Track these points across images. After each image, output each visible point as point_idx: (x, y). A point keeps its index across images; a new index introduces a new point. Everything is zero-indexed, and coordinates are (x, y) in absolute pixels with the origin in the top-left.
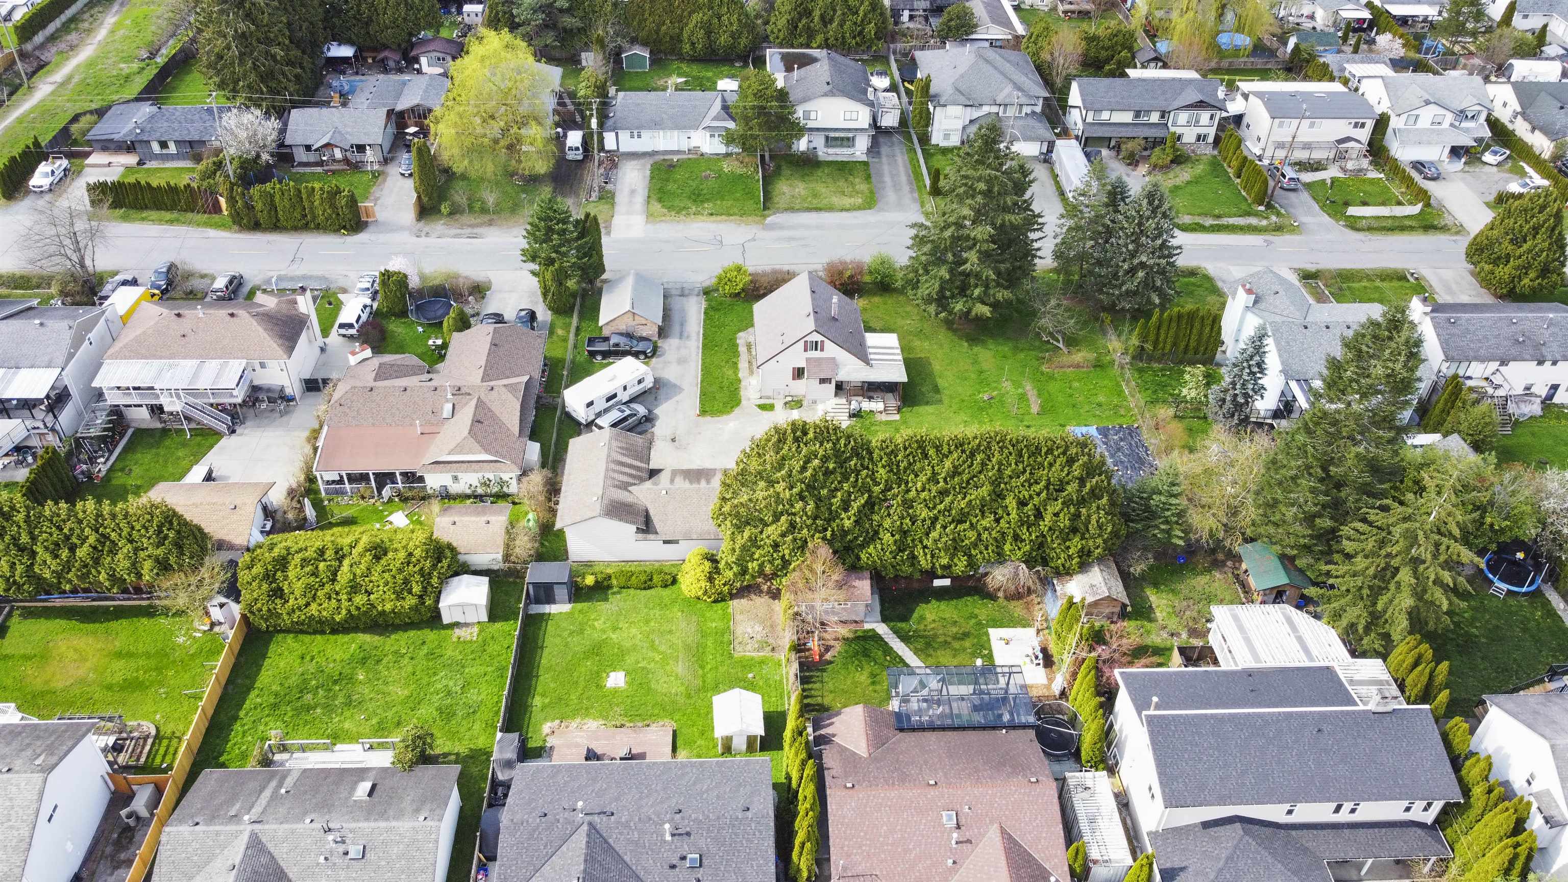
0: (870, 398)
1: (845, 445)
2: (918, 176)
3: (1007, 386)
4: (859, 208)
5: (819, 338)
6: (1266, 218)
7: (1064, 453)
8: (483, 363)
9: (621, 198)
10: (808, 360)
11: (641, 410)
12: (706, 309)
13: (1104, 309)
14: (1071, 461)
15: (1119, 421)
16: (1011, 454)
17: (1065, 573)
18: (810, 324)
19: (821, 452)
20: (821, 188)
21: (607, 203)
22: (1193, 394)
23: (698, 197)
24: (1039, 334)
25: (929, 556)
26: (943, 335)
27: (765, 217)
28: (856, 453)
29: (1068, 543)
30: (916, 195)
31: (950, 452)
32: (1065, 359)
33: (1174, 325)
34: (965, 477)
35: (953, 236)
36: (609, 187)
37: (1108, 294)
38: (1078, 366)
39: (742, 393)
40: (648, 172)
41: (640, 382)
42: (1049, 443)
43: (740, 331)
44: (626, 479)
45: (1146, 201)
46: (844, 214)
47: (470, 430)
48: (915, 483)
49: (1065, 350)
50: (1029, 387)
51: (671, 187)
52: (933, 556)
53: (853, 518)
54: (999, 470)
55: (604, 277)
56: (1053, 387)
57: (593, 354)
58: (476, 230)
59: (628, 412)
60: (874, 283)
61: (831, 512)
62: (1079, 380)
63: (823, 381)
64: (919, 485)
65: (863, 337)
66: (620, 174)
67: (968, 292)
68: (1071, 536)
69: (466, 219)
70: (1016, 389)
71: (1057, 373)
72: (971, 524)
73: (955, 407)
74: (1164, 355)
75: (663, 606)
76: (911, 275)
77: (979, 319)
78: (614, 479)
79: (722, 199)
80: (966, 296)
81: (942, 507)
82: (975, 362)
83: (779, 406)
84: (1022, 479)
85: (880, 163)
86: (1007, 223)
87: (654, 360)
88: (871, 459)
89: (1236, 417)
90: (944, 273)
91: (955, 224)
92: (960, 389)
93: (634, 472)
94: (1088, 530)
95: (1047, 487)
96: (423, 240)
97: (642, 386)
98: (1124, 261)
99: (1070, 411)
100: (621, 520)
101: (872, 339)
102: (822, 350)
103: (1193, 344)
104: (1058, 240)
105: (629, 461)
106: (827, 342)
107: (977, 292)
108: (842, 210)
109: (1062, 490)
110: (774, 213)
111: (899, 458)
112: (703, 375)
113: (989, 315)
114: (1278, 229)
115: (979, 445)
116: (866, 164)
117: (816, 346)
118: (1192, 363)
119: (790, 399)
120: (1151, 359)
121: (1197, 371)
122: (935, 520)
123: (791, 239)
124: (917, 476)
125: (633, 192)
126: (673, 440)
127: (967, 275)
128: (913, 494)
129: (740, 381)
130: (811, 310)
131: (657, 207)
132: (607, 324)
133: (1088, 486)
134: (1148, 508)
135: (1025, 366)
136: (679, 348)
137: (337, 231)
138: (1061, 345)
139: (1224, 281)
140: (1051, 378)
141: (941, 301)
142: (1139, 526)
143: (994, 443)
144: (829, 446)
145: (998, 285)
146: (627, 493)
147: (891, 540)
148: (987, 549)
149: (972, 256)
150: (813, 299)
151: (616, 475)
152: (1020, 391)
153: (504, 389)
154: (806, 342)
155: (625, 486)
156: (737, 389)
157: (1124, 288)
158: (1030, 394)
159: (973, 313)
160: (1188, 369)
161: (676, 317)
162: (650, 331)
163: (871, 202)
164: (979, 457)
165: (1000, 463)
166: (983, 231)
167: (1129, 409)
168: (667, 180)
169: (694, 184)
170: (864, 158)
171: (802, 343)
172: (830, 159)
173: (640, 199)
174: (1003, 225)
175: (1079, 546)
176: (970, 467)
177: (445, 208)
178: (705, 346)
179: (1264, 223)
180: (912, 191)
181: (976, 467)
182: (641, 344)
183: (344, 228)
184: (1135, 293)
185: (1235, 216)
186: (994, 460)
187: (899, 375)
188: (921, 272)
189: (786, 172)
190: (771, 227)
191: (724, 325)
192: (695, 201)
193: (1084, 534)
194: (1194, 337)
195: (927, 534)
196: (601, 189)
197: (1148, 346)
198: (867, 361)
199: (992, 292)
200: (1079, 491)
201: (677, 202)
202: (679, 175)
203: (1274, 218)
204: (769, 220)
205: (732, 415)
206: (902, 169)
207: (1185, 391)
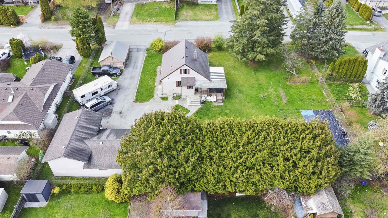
0: (210, 95)
1: (186, 126)
2: (235, 9)
3: (271, 91)
4: (212, 20)
5: (187, 68)
6: (371, 26)
7: (311, 132)
8: (34, 77)
9: (122, 16)
10: (182, 78)
11: (108, 99)
12: (146, 57)
13: (313, 59)
14: (314, 137)
15: (323, 108)
16: (281, 132)
17: (308, 195)
18: (183, 62)
19: (172, 131)
20: (198, 13)
21: (116, 17)
22: (355, 95)
23: (151, 15)
24: (285, 69)
25: (233, 186)
26: (243, 68)
27: (175, 22)
28: (192, 132)
29: (310, 181)
30: (234, 16)
31: (246, 131)
32: (296, 79)
33: (347, 64)
34: (254, 145)
35: (249, 23)
36: (118, 12)
37: (315, 52)
38: (302, 82)
39: (155, 92)
40: (134, 7)
41: (109, 86)
42: (303, 127)
43: (158, 65)
44: (83, 135)
45: (335, 10)
46: (206, 22)
47: (15, 109)
48: (226, 147)
49: (297, 75)
50: (281, 92)
51: (142, 12)
52: (235, 186)
53: (191, 167)
54: (274, 141)
55: (106, 43)
56: (292, 91)
57: (94, 74)
58: (64, 26)
59: (100, 100)
60: (216, 47)
61: (178, 163)
62: (304, 89)
63: (189, 87)
64: (229, 149)
65: (209, 68)
66: (123, 8)
67: (255, 50)
68: (312, 176)
69: (61, 22)
70: (276, 92)
71: (294, 85)
72: (257, 170)
73: (248, 100)
74: (340, 78)
75: (94, 205)
76: (231, 44)
77: (259, 61)
78: (77, 136)
79: (160, 16)
80: (254, 51)
81: (241, 161)
82: (258, 80)
83: (170, 98)
84: (287, 146)
85: (221, 5)
86: (274, 17)
87: (120, 77)
88: (202, 134)
89: (381, 108)
90: (245, 41)
91: (250, 18)
92: (250, 92)
93: (89, 132)
94: (321, 174)
95: (300, 151)
96: (43, 29)
97: (110, 88)
98: (323, 37)
99: (300, 103)
100: (74, 159)
101: (212, 69)
102: (189, 73)
103: (354, 73)
104: (292, 30)
105: (88, 126)
106: (190, 69)
107: (259, 49)
108: (205, 20)
109: (308, 152)
110: (179, 21)
111: (218, 133)
112: (139, 84)
113: (264, 59)
114: (376, 30)
115: (263, 127)
116: (216, 5)
117: (186, 72)
118: (352, 82)
119: (175, 95)
120: (335, 79)
121: (355, 85)
122: (236, 168)
123: (184, 31)
124: (227, 143)
125: (127, 14)
126: (120, 113)
127: (255, 42)
128: (225, 154)
129: (155, 86)
130: (184, 55)
131: (135, 19)
132: (102, 61)
133: (324, 151)
134: (352, 160)
135: (279, 82)
136: (132, 72)
137: (10, 25)
138: (294, 73)
139: (359, 49)
140: (291, 87)
141: (243, 53)
142: (347, 170)
143: (271, 126)
144: (177, 127)
145: (268, 46)
146: (82, 144)
147: (212, 178)
148: (265, 183)
149: (258, 33)
150: (186, 51)
151: (78, 134)
152: (277, 93)
153: (38, 89)
154: (181, 70)
155: (82, 140)
156: (153, 90)
157: (322, 49)
158: (282, 94)
159: (257, 59)
160: (351, 84)
161: (133, 60)
162: (120, 65)
163: (217, 18)
164: (263, 134)
165: (275, 138)
166: (262, 22)
167: (326, 102)
168: (141, 10)
169: (150, 11)
170: (216, 3)
171: (179, 70)
172: (203, 3)
173: (129, 16)
174: (272, 19)
175: (316, 183)
176: (257, 139)
177: (53, 18)
178: (143, 71)
179: (370, 27)
180: (233, 14)
181: (261, 139)
182: (115, 70)
183: (12, 24)
184: (327, 51)
185: (358, 25)
186: (271, 136)
187: (223, 85)
188: (235, 41)
189: (185, 7)
190: (177, 26)
191: (152, 63)
192: (150, 17)
193: (319, 175)
194: (355, 70)
195: (233, 174)
196: (115, 12)
197: (335, 74)
198: (209, 79)
199: (265, 49)
200: (319, 153)
201: (143, 17)
202: (145, 8)
203: (374, 26)
204: (177, 24)
205: (149, 102)
206: (229, 7)
207: (351, 95)
